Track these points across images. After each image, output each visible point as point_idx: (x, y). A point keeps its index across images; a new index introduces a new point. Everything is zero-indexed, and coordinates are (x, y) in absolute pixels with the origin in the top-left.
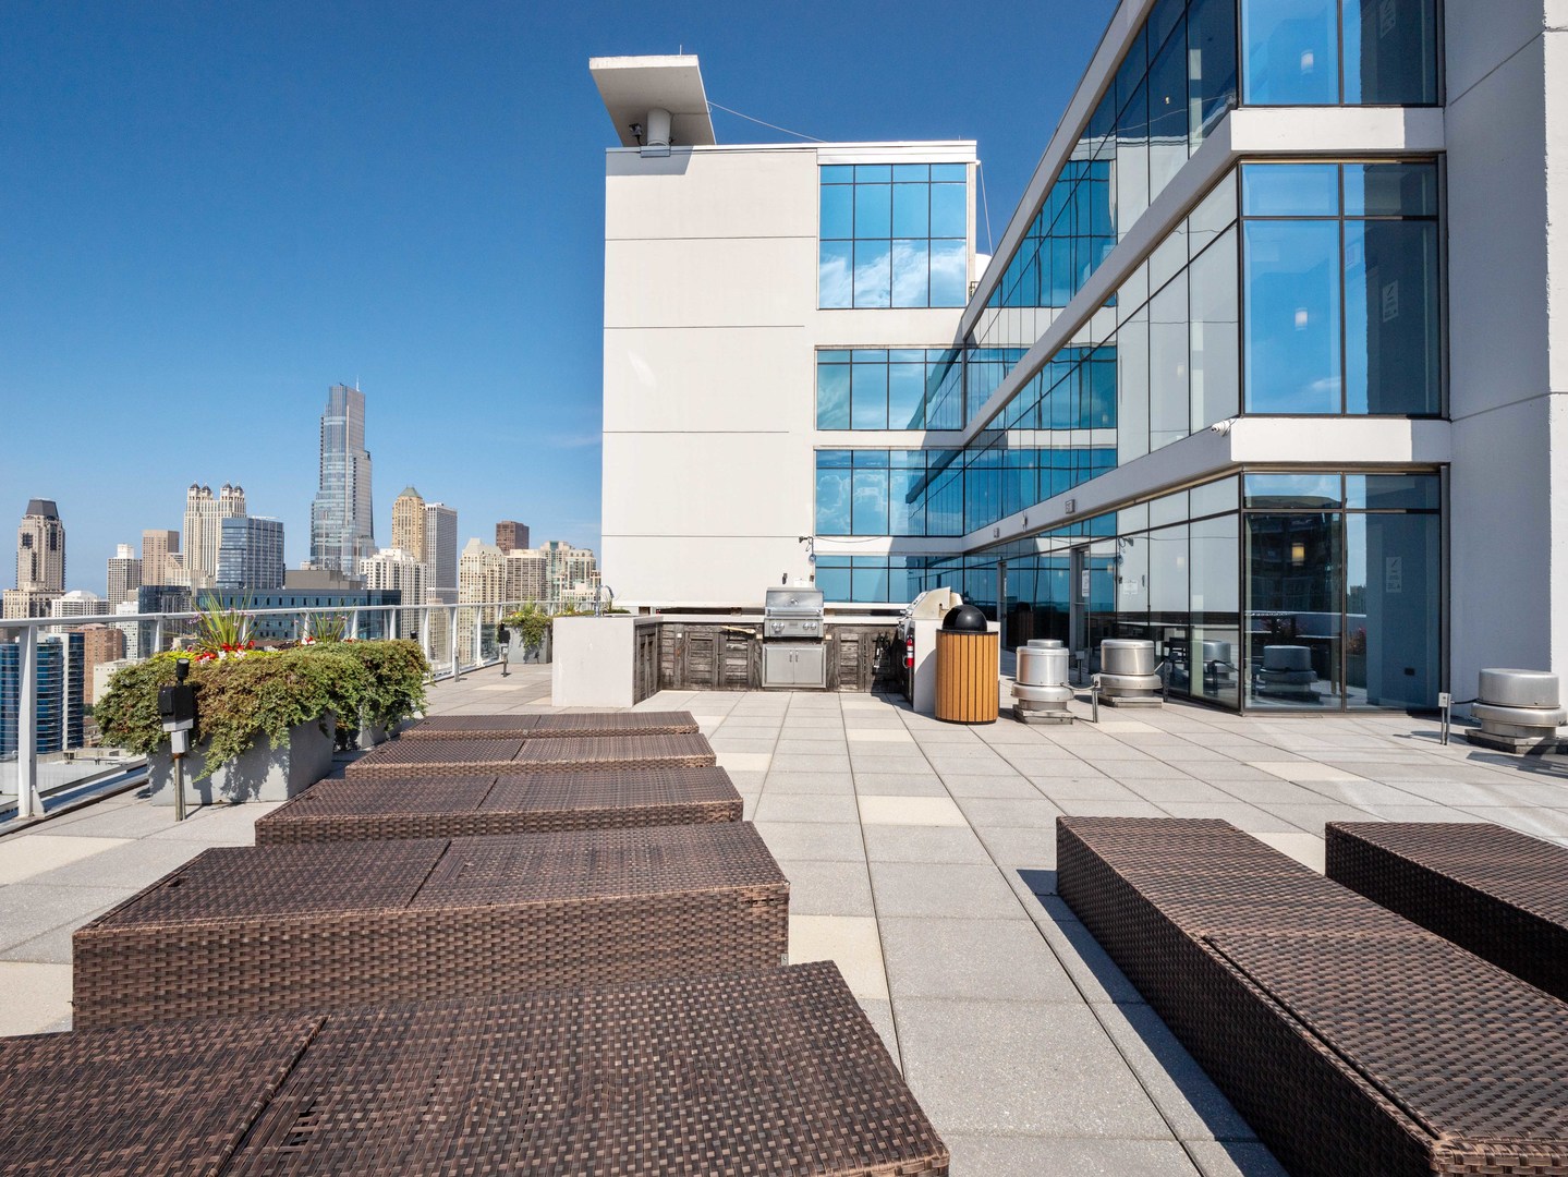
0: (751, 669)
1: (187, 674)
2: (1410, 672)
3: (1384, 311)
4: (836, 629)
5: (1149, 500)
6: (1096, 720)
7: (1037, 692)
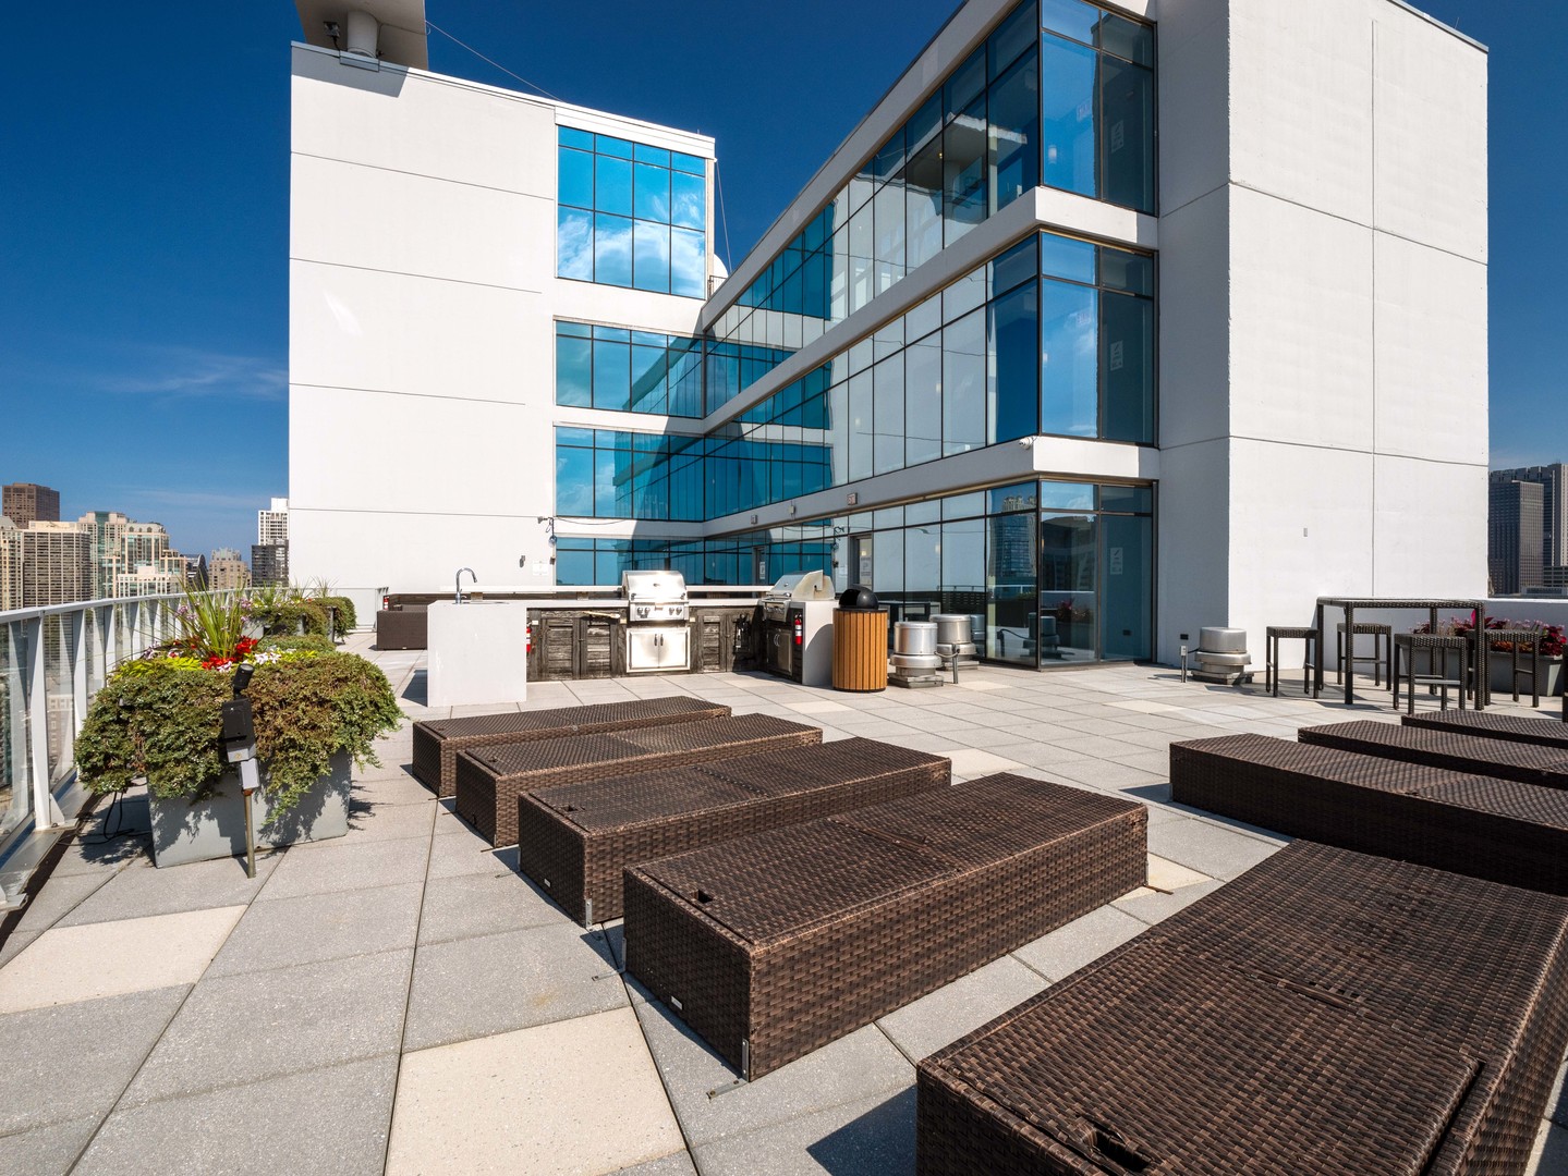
0: (614, 654)
1: (246, 685)
2: (1127, 633)
3: (1112, 361)
4: (699, 612)
5: (941, 498)
6: (956, 681)
7: (917, 661)
